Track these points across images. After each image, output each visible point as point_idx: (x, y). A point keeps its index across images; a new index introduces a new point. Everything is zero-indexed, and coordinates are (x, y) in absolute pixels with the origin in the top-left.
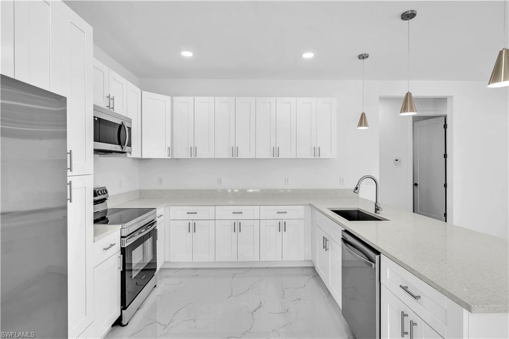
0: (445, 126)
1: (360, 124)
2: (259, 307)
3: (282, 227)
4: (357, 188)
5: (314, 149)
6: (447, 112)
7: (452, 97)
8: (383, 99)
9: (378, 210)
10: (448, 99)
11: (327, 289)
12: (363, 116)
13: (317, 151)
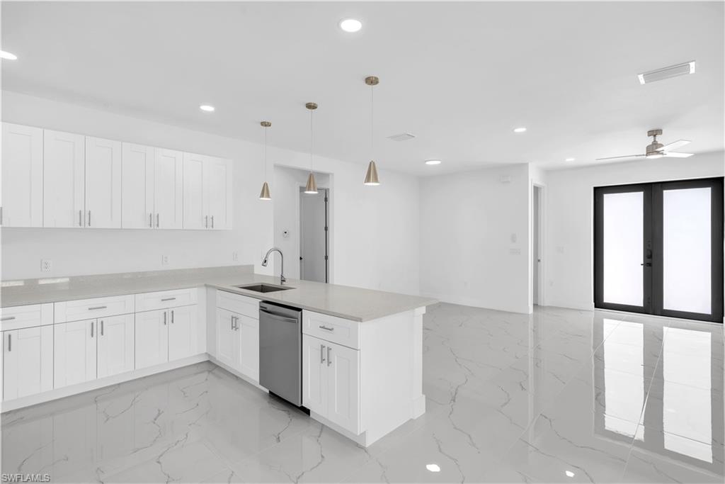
0: (326, 200)
1: (262, 195)
2: (159, 414)
3: (168, 318)
4: (265, 261)
5: (207, 218)
6: (330, 187)
7: (333, 174)
8: (277, 166)
9: (284, 281)
10: (331, 176)
11: (233, 375)
12: (265, 186)
13: (209, 221)
